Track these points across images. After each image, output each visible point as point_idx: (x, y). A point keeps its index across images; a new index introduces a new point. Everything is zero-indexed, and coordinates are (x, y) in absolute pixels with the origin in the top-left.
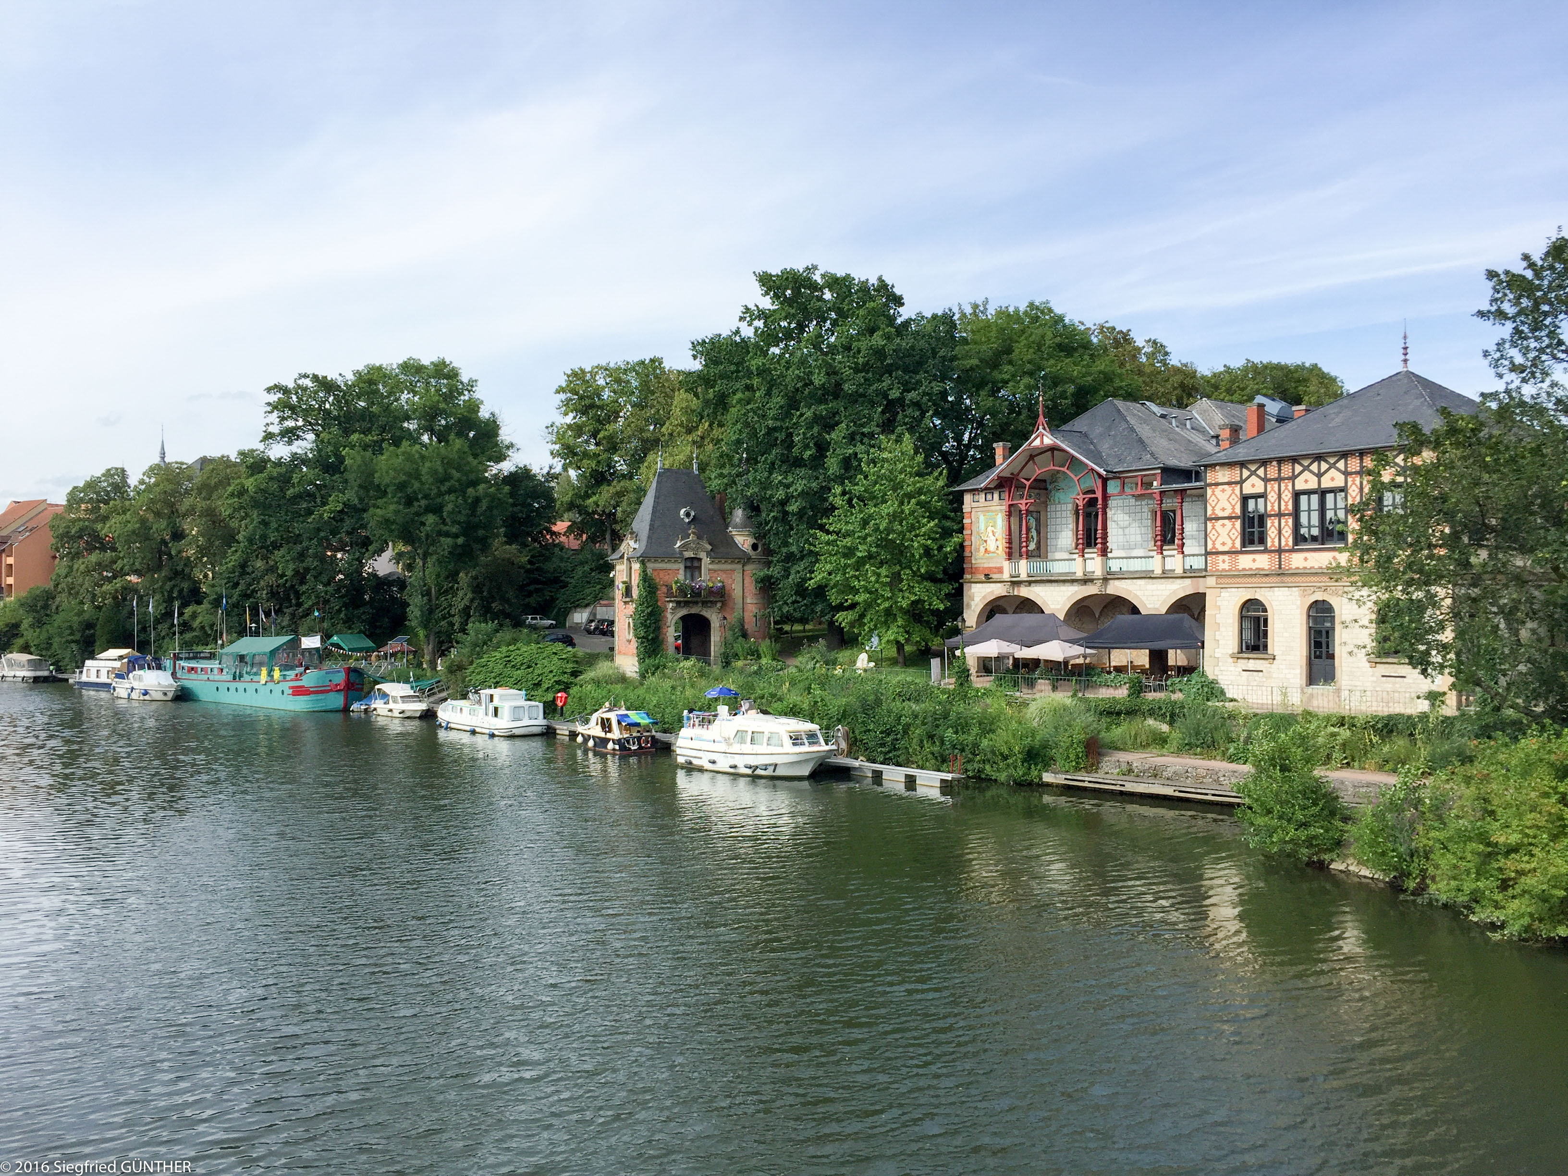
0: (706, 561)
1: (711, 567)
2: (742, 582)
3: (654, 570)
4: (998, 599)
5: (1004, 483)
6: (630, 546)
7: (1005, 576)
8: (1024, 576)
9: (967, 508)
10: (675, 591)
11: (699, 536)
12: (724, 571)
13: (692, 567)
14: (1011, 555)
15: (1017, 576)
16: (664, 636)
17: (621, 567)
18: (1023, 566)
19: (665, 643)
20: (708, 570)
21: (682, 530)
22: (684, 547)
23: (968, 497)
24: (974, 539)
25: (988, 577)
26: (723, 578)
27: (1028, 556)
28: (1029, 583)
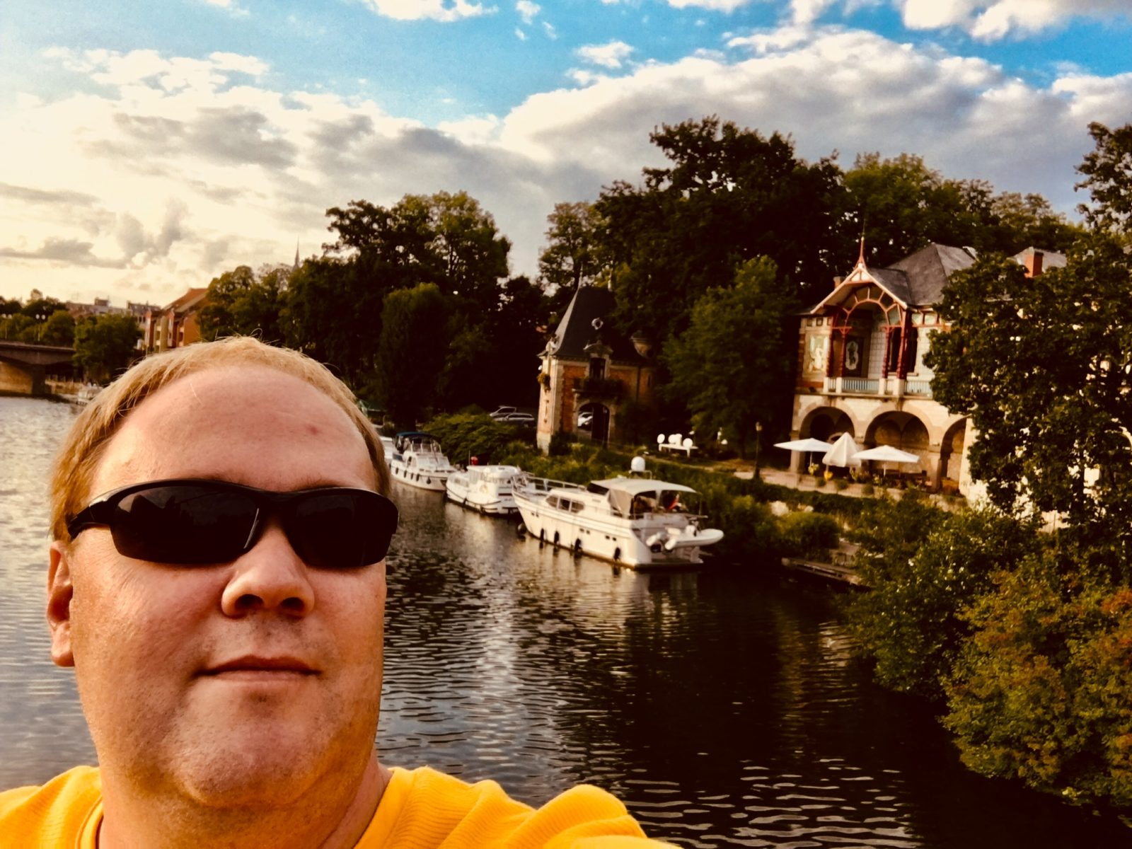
0: (608, 361)
1: (613, 367)
2: (637, 381)
3: (565, 367)
4: (820, 409)
5: (829, 311)
6: (551, 346)
7: (825, 390)
8: (839, 392)
9: (802, 331)
10: (582, 384)
11: (605, 342)
12: (623, 371)
13: (597, 365)
14: (831, 373)
15: (833, 390)
16: (570, 419)
17: (545, 362)
18: (839, 383)
19: (570, 424)
20: (610, 369)
21: (591, 335)
22: (591, 349)
23: (804, 322)
24: (805, 357)
25: (813, 390)
26: (622, 376)
27: (846, 374)
28: (843, 398)
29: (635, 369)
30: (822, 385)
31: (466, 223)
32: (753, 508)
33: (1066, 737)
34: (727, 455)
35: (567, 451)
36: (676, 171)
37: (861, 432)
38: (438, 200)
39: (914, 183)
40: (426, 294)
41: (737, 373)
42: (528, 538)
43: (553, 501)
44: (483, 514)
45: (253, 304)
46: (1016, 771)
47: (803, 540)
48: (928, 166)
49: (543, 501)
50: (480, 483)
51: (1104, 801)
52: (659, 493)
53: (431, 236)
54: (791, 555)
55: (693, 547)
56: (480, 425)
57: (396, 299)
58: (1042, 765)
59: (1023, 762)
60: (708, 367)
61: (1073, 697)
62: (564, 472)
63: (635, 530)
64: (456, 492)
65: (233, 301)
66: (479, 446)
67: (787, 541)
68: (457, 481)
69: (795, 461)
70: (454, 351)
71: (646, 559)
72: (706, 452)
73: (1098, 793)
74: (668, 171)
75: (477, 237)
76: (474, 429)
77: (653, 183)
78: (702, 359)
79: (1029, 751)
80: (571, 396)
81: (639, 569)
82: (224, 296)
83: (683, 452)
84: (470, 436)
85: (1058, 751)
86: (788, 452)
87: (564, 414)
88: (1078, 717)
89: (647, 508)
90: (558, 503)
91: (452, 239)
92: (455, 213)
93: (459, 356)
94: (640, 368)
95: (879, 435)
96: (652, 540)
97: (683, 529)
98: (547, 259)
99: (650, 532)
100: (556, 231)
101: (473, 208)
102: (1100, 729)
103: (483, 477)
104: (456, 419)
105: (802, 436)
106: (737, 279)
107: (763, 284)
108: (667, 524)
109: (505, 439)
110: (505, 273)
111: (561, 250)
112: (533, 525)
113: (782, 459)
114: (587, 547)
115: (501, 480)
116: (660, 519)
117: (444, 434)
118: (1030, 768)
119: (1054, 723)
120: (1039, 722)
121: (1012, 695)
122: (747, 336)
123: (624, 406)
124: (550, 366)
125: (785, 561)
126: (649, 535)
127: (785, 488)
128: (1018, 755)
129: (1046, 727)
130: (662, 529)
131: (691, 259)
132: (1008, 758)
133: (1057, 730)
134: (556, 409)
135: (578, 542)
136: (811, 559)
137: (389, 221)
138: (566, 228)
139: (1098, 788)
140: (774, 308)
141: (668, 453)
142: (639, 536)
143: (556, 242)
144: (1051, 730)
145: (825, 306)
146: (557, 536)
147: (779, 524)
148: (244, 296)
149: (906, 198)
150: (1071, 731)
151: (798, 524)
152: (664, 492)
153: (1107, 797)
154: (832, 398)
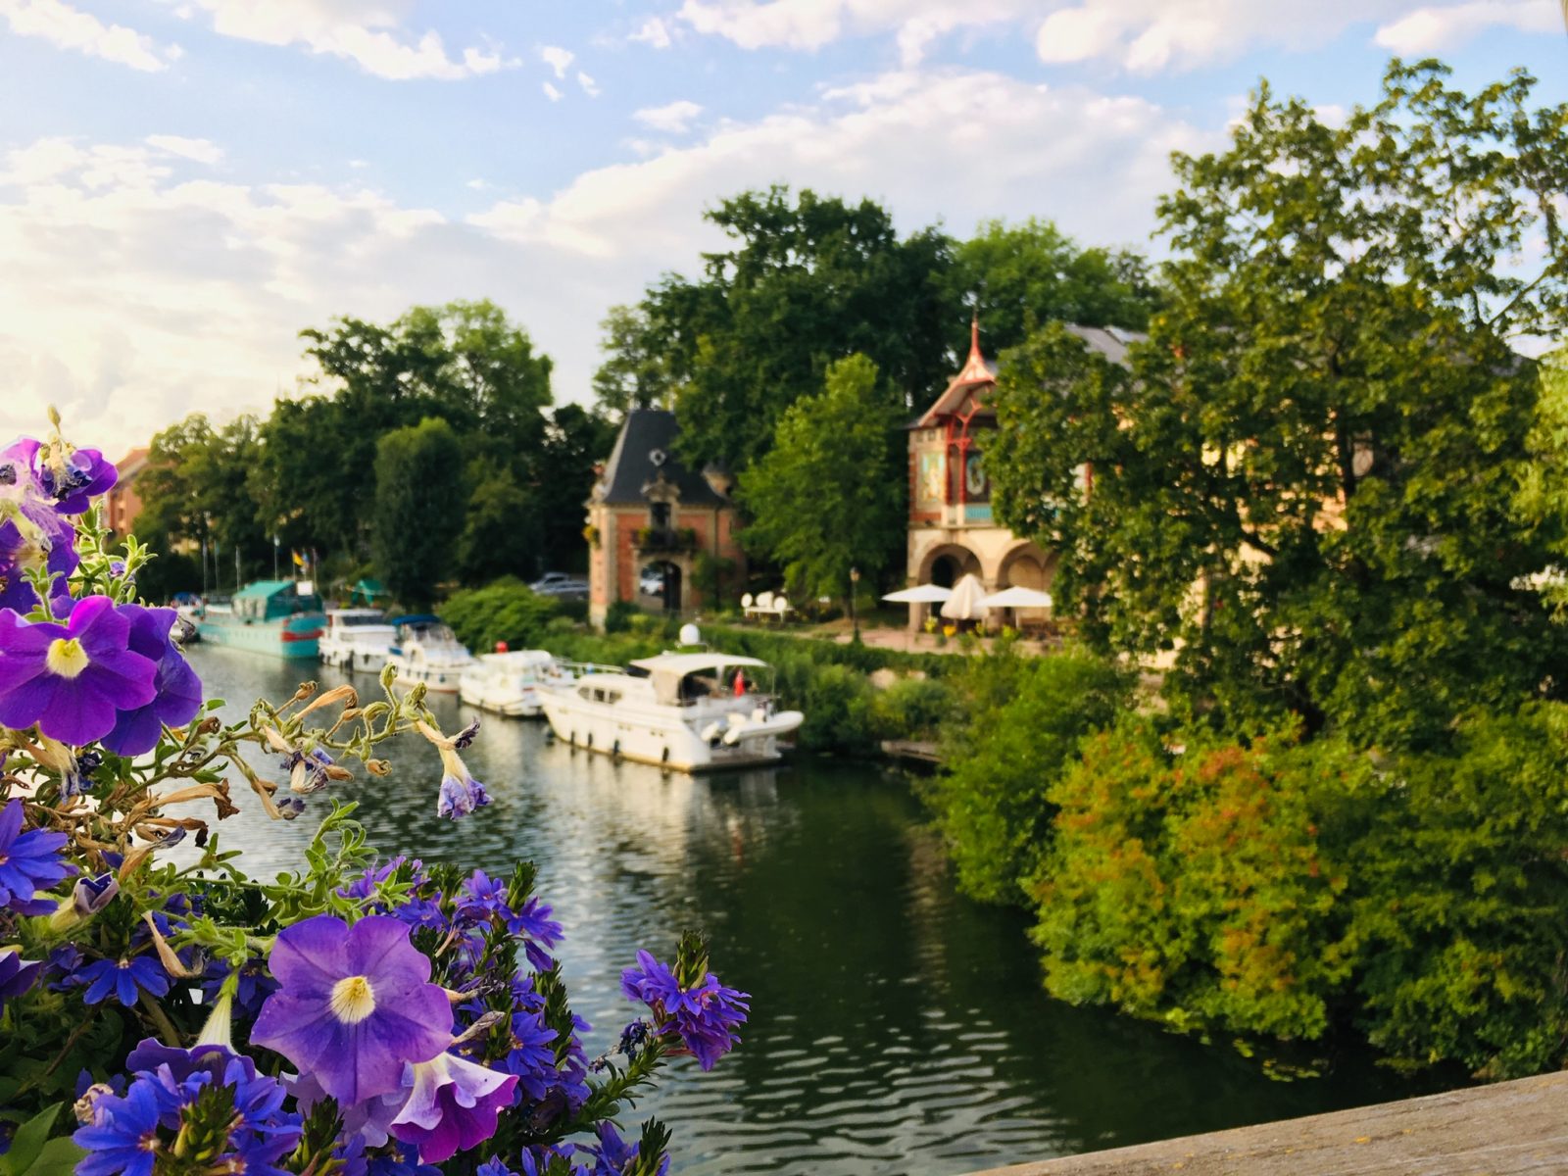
0: (675, 505)
1: (682, 512)
2: (715, 529)
3: (620, 517)
4: (941, 547)
5: (943, 420)
6: (600, 490)
7: (944, 522)
8: (960, 523)
9: (911, 448)
10: (641, 538)
11: (668, 481)
12: (696, 517)
13: (661, 511)
14: (950, 499)
15: (953, 522)
16: (629, 584)
17: (594, 513)
18: (960, 512)
19: (629, 590)
20: (680, 517)
21: (651, 474)
22: (652, 491)
23: (913, 436)
24: (918, 481)
25: (930, 523)
26: (695, 524)
27: (969, 499)
28: (967, 530)
29: (711, 513)
30: (939, 516)
31: (492, 338)
32: (846, 680)
33: (1168, 943)
34: (832, 615)
35: (626, 627)
36: (742, 254)
37: (991, 572)
38: (453, 309)
39: (1047, 252)
40: (430, 434)
41: (834, 508)
42: (556, 741)
43: (584, 691)
44: (504, 717)
45: (212, 464)
46: (1109, 994)
47: (907, 717)
48: (1063, 231)
49: (573, 693)
50: (499, 676)
51: (1217, 1025)
52: (720, 669)
53: (444, 358)
54: (896, 737)
55: (766, 736)
56: (512, 600)
57: (393, 444)
58: (1141, 982)
59: (1119, 979)
60: (799, 501)
61: (1173, 890)
62: (614, 655)
63: (687, 722)
64: (471, 692)
65: (185, 462)
66: (510, 630)
67: (887, 720)
68: (473, 677)
69: (914, 615)
70: (476, 508)
71: (702, 757)
72: (805, 614)
73: (1210, 1013)
74: (731, 256)
75: (507, 357)
76: (503, 607)
77: (714, 270)
78: (790, 494)
79: (1123, 965)
80: (629, 554)
81: (697, 773)
82: (173, 455)
83: (774, 617)
84: (498, 617)
85: (1162, 961)
86: (904, 607)
87: (621, 576)
88: (1179, 917)
89: (704, 690)
90: (592, 694)
91: (476, 359)
92: (475, 325)
93: (484, 512)
94: (718, 510)
95: (1014, 574)
96: (710, 732)
97: (748, 715)
98: (603, 378)
99: (707, 720)
100: (611, 341)
101: (498, 319)
102: (1207, 930)
103: (503, 668)
104: (483, 594)
105: (921, 583)
106: (828, 385)
107: (861, 390)
108: (728, 711)
109: (544, 618)
110: (548, 402)
111: (620, 365)
112: (561, 725)
113: (898, 615)
114: (626, 749)
115: (525, 670)
116: (719, 705)
117: (464, 617)
118: (1126, 990)
119: (1152, 926)
120: (1137, 927)
121: (1104, 893)
122: (845, 459)
123: (699, 561)
124: (599, 517)
125: (886, 746)
126: (704, 726)
127: (891, 652)
128: (1112, 972)
129: (1144, 932)
130: (722, 717)
131: (766, 362)
132: (1102, 976)
133: (1157, 935)
134: (610, 572)
135: (617, 744)
136: (919, 740)
137: (385, 342)
138: (623, 336)
139: (1209, 1006)
140: (876, 421)
141: (755, 619)
142: (692, 729)
143: (613, 355)
144: (1150, 936)
145: (937, 415)
146: (590, 739)
147: (880, 698)
148: (198, 453)
149: (1035, 270)
150: (1174, 934)
151: (900, 695)
152: (728, 668)
153: (1221, 1018)
154: (953, 531)
